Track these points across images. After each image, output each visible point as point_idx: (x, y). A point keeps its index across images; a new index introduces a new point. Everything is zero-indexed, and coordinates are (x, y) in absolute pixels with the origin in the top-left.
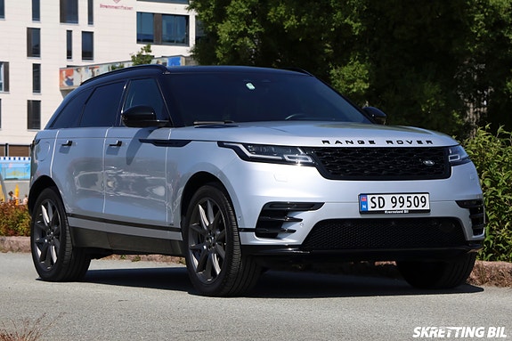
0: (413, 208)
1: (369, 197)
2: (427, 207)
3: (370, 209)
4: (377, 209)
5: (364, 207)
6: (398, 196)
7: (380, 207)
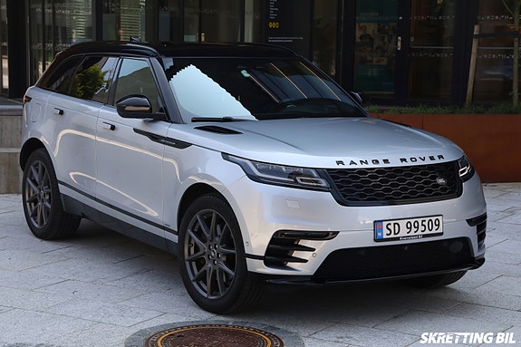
0: (427, 232)
1: (385, 224)
2: (440, 231)
3: (385, 237)
4: (392, 236)
5: (379, 234)
6: (412, 221)
7: (395, 234)
